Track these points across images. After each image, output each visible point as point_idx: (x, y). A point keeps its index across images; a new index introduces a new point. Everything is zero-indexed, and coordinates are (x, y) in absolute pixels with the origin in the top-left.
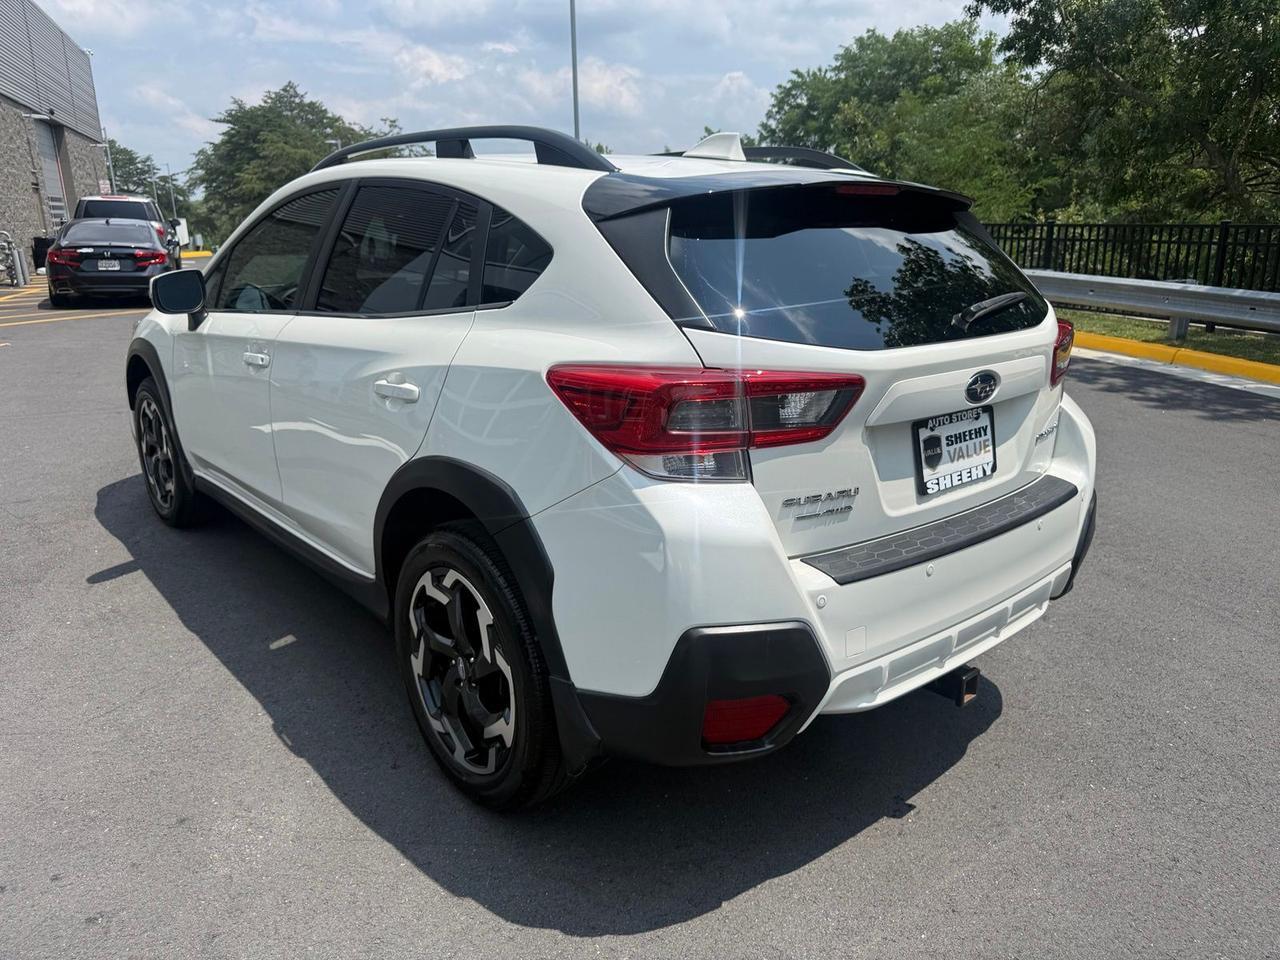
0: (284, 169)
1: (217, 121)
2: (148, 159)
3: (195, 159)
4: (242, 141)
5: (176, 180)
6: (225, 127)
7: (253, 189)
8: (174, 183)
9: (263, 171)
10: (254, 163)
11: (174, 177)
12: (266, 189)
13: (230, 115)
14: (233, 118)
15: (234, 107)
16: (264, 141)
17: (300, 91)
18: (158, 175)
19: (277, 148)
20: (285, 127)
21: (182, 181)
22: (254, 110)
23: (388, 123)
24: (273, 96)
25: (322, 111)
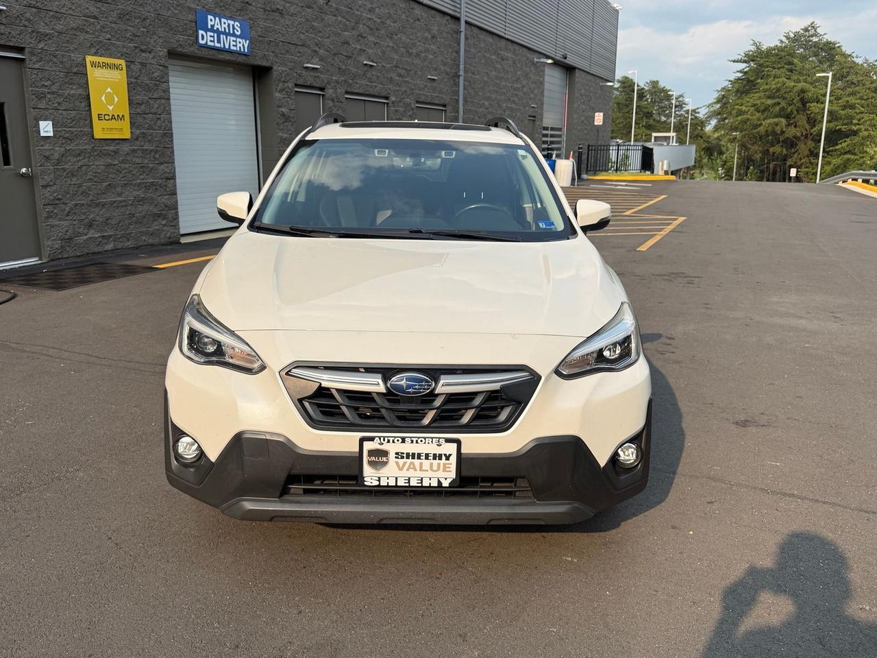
1: (734, 61)
2: (681, 96)
3: (716, 95)
4: (753, 78)
5: (698, 113)
6: (743, 66)
7: (748, 119)
8: (697, 115)
11: (697, 111)
12: (759, 119)
13: (746, 55)
14: (749, 58)
15: (753, 48)
16: (769, 76)
17: (821, 31)
18: (685, 109)
19: (778, 82)
20: (793, 64)
21: (702, 114)
22: (769, 50)
24: (791, 36)
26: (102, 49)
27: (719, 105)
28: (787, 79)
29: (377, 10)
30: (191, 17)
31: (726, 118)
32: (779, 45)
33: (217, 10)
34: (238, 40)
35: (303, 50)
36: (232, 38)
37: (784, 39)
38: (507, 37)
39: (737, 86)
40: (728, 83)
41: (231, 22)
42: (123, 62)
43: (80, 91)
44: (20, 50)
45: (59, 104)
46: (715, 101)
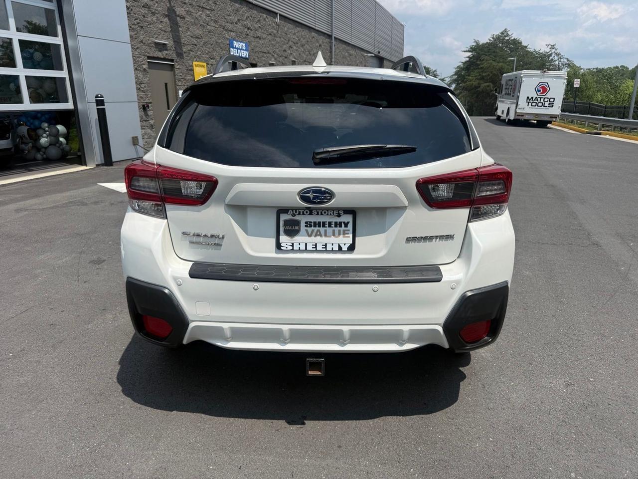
0: (490, 74)
1: (465, 51)
2: (435, 71)
3: (455, 70)
4: (475, 61)
6: (469, 54)
7: (473, 84)
9: (480, 75)
10: (476, 71)
12: (478, 84)
13: (471, 48)
14: (472, 50)
15: (474, 44)
16: (483, 60)
17: (510, 33)
19: (489, 63)
20: (497, 53)
22: (483, 45)
23: (550, 46)
24: (495, 37)
25: (519, 43)
26: (199, 59)
27: (456, 76)
28: (493, 61)
29: (297, 34)
30: (228, 42)
31: (460, 83)
32: (489, 42)
33: (237, 39)
34: (245, 52)
35: (268, 55)
36: (243, 51)
37: (491, 39)
38: (352, 43)
39: (466, 65)
40: (461, 64)
41: (242, 44)
42: (205, 64)
43: (191, 77)
44: (172, 61)
45: (185, 83)
46: (453, 73)
